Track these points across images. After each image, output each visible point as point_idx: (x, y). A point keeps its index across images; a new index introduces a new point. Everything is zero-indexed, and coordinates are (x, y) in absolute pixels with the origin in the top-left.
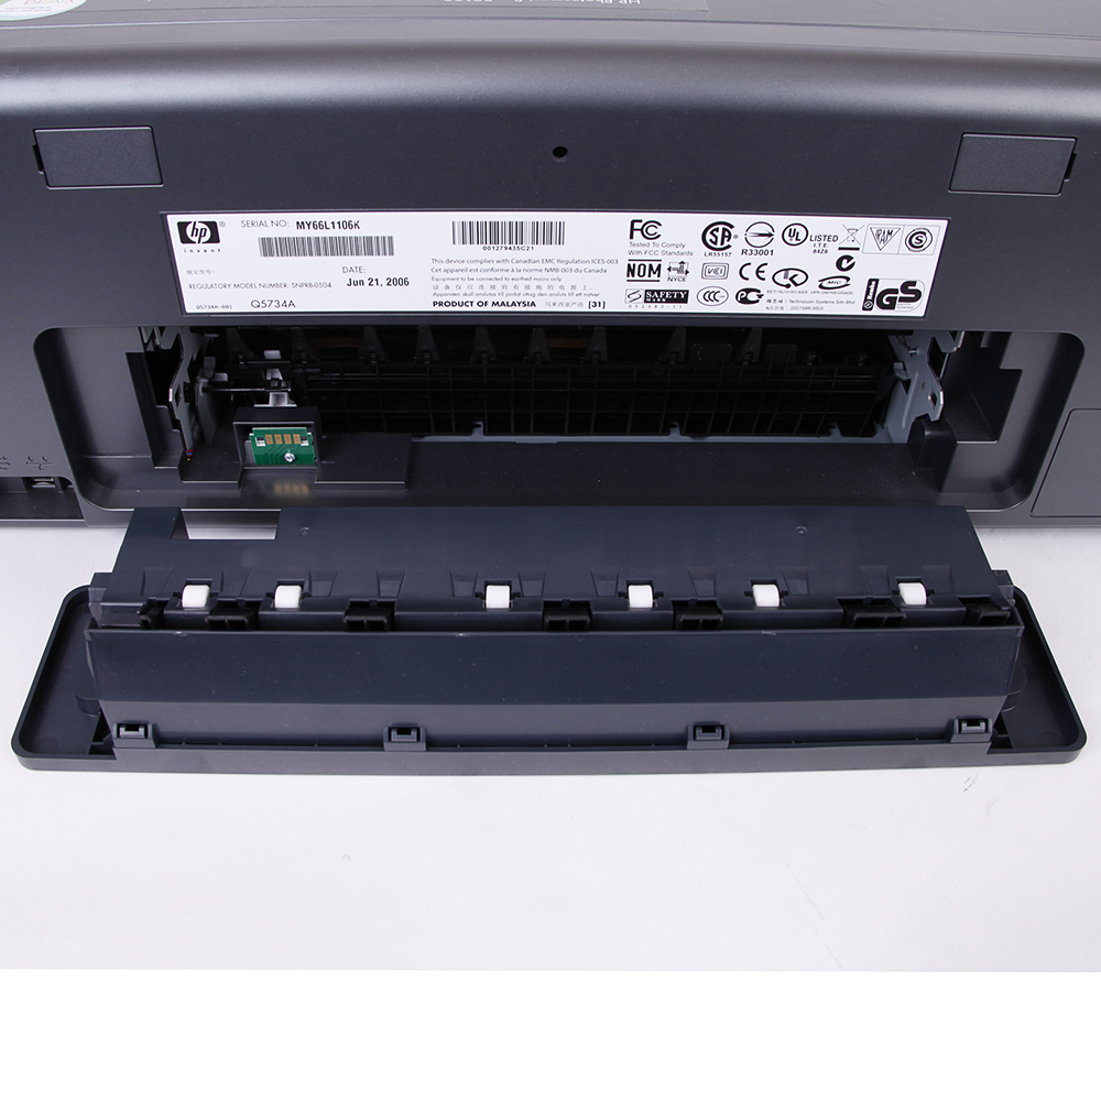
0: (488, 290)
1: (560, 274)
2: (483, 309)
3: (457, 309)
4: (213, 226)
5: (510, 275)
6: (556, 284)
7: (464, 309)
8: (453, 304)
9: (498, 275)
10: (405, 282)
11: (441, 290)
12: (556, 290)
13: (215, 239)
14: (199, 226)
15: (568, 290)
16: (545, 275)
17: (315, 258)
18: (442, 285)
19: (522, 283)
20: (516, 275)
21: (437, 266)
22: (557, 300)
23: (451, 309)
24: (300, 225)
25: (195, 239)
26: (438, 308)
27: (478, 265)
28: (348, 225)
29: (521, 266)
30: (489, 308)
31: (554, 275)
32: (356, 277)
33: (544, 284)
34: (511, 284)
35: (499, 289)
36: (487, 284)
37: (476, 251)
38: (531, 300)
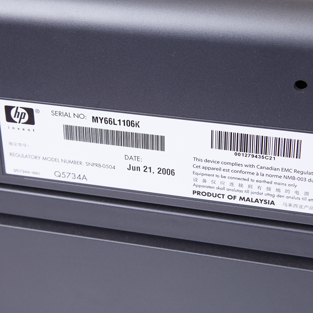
0: (236, 187)
1: (296, 182)
2: (232, 201)
3: (211, 198)
4: (30, 112)
5: (255, 177)
6: (292, 189)
7: (217, 199)
8: (208, 194)
9: (246, 176)
10: (171, 172)
11: (200, 182)
12: (292, 194)
13: (31, 121)
14: (21, 111)
15: (302, 195)
16: (283, 180)
17: (104, 146)
18: (200, 178)
19: (264, 186)
20: (260, 178)
21: (198, 163)
22: (293, 202)
23: (206, 198)
24: (95, 119)
25: (17, 120)
26: (196, 196)
27: (229, 167)
28: (131, 123)
29: (265, 171)
30: (237, 201)
31: (291, 182)
32: (135, 164)
33: (283, 188)
34: (256, 185)
35: (245, 188)
36: (236, 182)
37: (228, 155)
38: (271, 199)
